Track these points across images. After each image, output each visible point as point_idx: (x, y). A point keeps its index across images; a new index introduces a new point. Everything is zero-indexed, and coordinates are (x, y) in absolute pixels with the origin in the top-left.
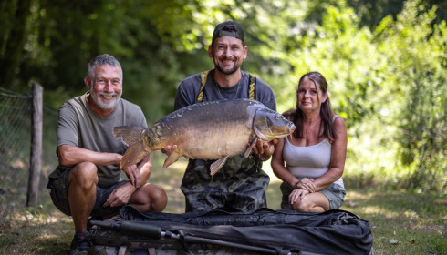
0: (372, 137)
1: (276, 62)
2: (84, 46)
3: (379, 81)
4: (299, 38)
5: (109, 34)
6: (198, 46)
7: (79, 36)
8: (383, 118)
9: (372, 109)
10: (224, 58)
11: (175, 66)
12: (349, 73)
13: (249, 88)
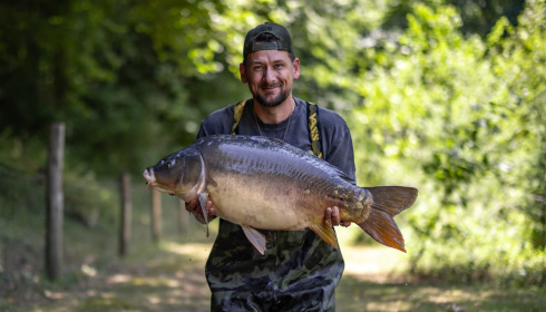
0: (486, 205)
1: (338, 91)
2: (44, 67)
3: (495, 119)
4: (371, 54)
5: (80, 49)
6: (216, 67)
7: (35, 52)
8: (504, 177)
9: (485, 161)
10: (265, 85)
11: (183, 96)
12: (449, 109)
13: (309, 122)
